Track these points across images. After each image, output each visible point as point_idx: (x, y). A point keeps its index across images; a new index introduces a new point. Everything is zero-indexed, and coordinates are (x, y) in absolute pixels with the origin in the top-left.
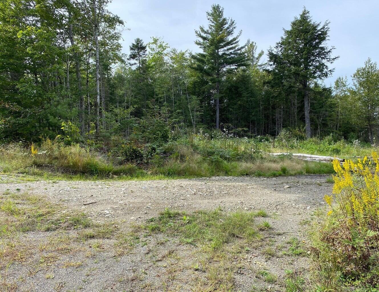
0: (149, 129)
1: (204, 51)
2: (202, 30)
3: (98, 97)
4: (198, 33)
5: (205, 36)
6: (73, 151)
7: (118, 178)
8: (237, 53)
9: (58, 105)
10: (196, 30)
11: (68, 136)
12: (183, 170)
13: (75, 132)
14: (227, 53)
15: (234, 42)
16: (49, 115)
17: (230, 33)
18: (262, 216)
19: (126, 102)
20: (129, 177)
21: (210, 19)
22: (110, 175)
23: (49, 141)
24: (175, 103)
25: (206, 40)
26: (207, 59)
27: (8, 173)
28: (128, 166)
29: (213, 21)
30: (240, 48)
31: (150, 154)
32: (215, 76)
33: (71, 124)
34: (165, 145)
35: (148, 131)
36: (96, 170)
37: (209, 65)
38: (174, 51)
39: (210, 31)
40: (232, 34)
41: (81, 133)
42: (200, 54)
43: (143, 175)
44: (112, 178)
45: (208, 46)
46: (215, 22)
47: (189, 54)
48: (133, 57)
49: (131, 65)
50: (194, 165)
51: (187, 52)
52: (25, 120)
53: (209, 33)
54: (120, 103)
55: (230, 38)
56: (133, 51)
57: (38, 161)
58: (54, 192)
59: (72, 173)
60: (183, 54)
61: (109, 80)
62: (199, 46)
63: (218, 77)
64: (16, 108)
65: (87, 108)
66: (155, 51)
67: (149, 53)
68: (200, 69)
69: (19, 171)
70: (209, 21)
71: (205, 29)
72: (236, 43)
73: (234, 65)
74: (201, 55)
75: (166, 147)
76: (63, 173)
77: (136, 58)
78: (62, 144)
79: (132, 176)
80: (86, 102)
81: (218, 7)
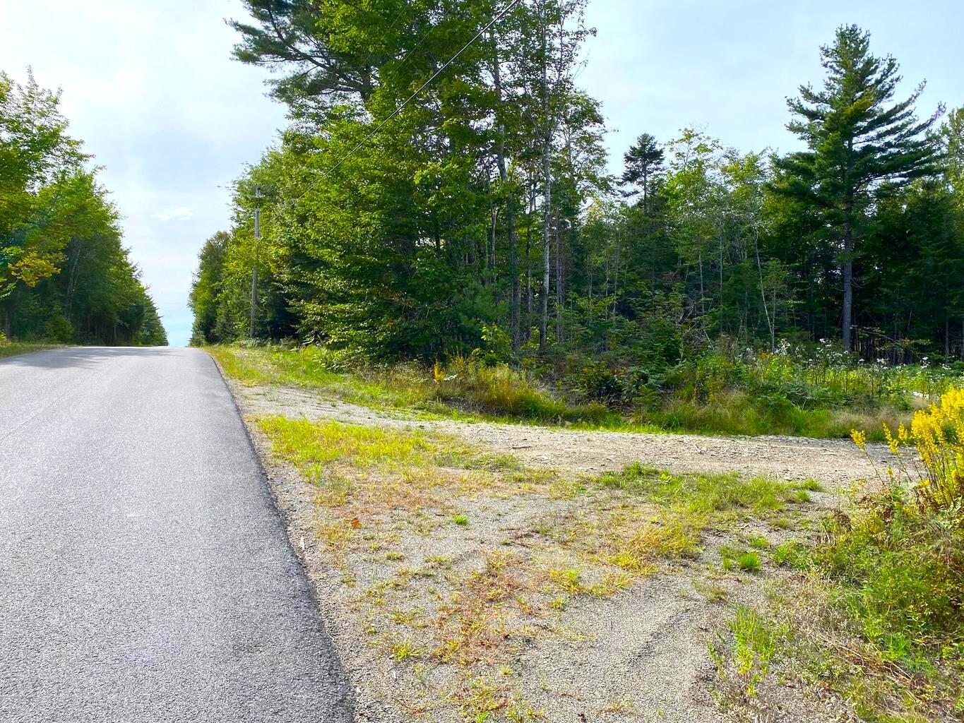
0: (641, 339)
1: (811, 147)
2: (808, 95)
3: (547, 277)
4: (795, 103)
5: (815, 109)
6: (498, 375)
7: (573, 425)
8: (907, 141)
9: (475, 295)
10: (788, 98)
11: (492, 351)
12: (700, 420)
13: (502, 344)
14: (877, 145)
15: (899, 115)
16: (460, 314)
17: (883, 95)
18: (810, 489)
19: (609, 282)
20: (593, 425)
21: (829, 64)
22: (558, 420)
23: (460, 359)
24: (726, 279)
25: (819, 118)
26: (816, 166)
27: (401, 408)
28: (593, 405)
29: (837, 68)
30: (916, 129)
31: (634, 386)
32: (842, 207)
33: (496, 330)
34: (670, 371)
35: (641, 342)
36: (535, 411)
37: (824, 180)
38: (731, 155)
39: (828, 95)
40: (890, 95)
41: (514, 346)
42: (799, 154)
43: (617, 424)
44: (563, 425)
45: (821, 133)
46: (843, 70)
47: (770, 157)
48: (631, 176)
49: (627, 195)
50: (726, 412)
51: (764, 155)
52: (422, 323)
53: (825, 100)
54: (595, 284)
55: (886, 106)
56: (632, 164)
57: (444, 391)
58: (471, 432)
59: (497, 412)
60: (756, 159)
61: (573, 234)
62: (799, 135)
63: (849, 209)
64: (410, 302)
65: (525, 299)
66: (685, 159)
67: (671, 164)
68: (798, 192)
69: (416, 406)
70: (828, 69)
71: (816, 92)
72: (902, 117)
73: (897, 174)
74: (802, 157)
75: (670, 373)
76: (481, 412)
77: (638, 180)
78: (482, 363)
79: (597, 424)
80: (524, 286)
81: (853, 31)
